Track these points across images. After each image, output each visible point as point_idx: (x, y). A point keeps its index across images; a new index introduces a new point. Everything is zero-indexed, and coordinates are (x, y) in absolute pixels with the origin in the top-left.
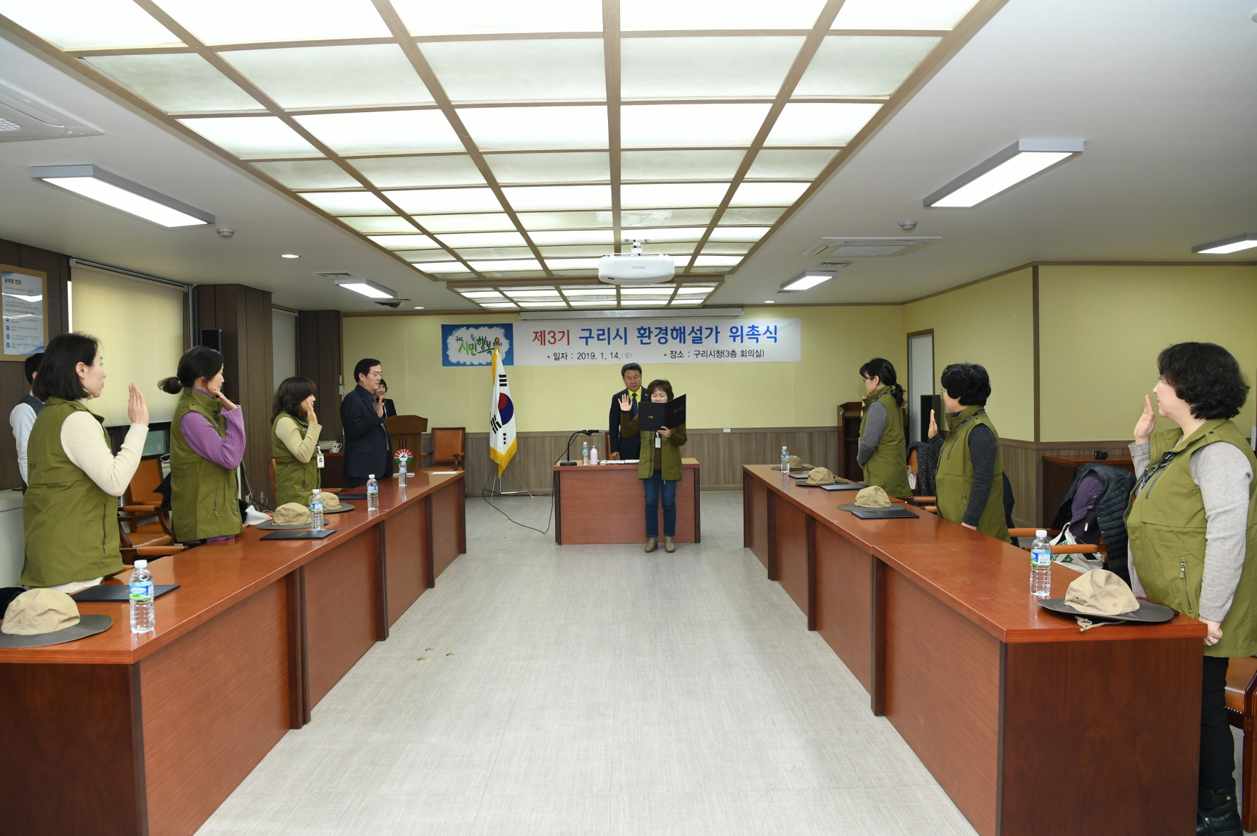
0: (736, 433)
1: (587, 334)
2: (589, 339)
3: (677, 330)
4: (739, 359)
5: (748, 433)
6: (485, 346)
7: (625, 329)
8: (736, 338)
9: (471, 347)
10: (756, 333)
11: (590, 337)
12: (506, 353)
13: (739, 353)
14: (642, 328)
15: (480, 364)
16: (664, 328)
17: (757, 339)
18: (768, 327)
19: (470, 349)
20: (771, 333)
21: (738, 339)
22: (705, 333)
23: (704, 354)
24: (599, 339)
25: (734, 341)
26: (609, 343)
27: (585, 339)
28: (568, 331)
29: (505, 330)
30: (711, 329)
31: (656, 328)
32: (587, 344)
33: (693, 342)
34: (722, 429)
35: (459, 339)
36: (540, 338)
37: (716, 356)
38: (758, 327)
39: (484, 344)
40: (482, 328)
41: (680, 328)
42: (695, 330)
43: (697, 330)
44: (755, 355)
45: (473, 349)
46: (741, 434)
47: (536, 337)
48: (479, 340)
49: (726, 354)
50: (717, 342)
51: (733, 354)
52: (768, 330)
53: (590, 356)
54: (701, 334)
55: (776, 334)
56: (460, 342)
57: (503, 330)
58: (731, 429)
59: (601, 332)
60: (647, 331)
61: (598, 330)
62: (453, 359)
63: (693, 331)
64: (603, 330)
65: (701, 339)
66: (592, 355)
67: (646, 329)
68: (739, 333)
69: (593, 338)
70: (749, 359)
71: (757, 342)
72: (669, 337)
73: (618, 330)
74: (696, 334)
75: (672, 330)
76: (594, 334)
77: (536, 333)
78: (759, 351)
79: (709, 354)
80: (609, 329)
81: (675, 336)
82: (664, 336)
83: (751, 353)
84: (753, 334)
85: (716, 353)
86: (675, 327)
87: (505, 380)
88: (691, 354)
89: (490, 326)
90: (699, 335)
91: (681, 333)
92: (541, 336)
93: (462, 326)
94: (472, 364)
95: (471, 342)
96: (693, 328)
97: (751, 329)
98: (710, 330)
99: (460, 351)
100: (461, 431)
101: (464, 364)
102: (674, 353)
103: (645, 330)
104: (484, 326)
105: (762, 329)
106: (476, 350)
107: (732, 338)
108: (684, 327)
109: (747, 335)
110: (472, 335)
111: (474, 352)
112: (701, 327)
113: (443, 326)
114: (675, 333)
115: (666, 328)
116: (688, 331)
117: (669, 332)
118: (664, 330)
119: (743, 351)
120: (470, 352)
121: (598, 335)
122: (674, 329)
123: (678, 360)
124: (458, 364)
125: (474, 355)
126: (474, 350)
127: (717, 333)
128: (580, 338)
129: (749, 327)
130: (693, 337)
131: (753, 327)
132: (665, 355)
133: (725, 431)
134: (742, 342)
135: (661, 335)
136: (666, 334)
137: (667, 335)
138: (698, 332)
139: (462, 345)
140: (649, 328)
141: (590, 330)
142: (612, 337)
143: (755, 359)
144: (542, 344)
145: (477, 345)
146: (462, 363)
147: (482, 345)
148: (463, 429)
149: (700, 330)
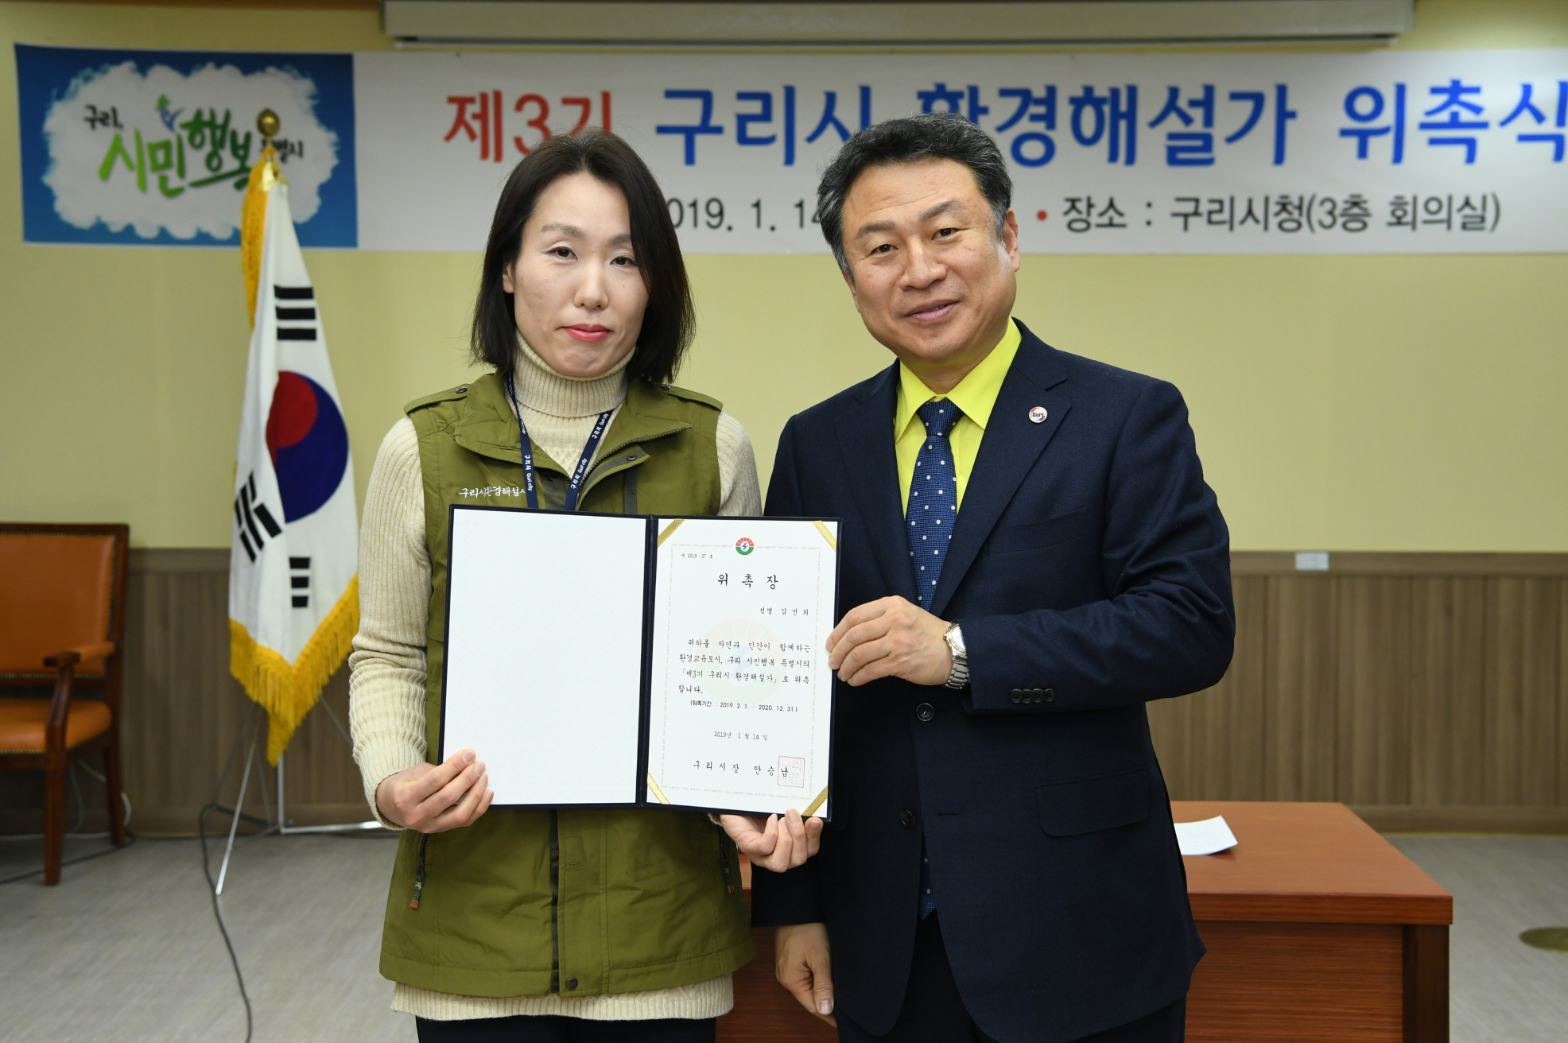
0: (1353, 576)
1: (689, 113)
2: (701, 140)
3: (1098, 103)
4: (1379, 236)
5: (1411, 577)
6: (226, 154)
7: (865, 93)
8: (1373, 142)
9: (161, 156)
10: (1466, 116)
11: (706, 127)
12: (324, 190)
13: (1379, 209)
14: (941, 92)
15: (203, 239)
16: (1039, 92)
17: (1471, 144)
18: (1527, 90)
19: (156, 167)
20: (1539, 117)
21: (1381, 147)
22: (1230, 116)
23: (1220, 213)
24: (743, 139)
25: (1363, 153)
26: (789, 159)
27: (679, 140)
28: (606, 98)
29: (318, 81)
30: (1258, 99)
31: (1005, 93)
32: (690, 159)
33: (1173, 158)
34: (1290, 556)
35: (100, 119)
36: (476, 126)
37: (1273, 222)
38: (1476, 90)
39: (218, 145)
40: (208, 75)
41: (1115, 93)
42: (1182, 103)
43: (1193, 103)
44: (1457, 219)
45: (168, 164)
46: (1375, 578)
47: (460, 121)
48: (197, 125)
49: (1319, 213)
50: (1279, 158)
51: (1355, 212)
52: (1525, 104)
53: (703, 216)
54: (1209, 121)
55: (1561, 122)
56: (106, 134)
57: (306, 86)
58: (1334, 556)
59: (755, 107)
60: (964, 106)
61: (743, 96)
62: (74, 208)
63: (1171, 106)
64: (766, 98)
65: (1207, 142)
66: (714, 208)
67: (960, 95)
68: (1387, 118)
69: (718, 130)
70: (1430, 239)
71: (1471, 158)
72: (1062, 134)
73: (831, 98)
74: (1187, 120)
75: (1078, 104)
76: (725, 114)
77: (461, 102)
78: (1476, 202)
79: (1241, 211)
80: (790, 93)
81: (1088, 127)
82: (1040, 127)
83: (1439, 211)
84: (1455, 122)
85: (1274, 208)
86: (1089, 90)
87: (309, 314)
88: (1162, 213)
89: (250, 63)
90: (1197, 127)
91: (1116, 115)
92: (482, 117)
93: (115, 57)
94: (164, 238)
95: (157, 132)
96: (1174, 93)
97: (1442, 99)
98: (1247, 107)
99: (105, 172)
100: (107, 544)
101: (128, 236)
102: (1082, 206)
103: (953, 98)
104: (220, 59)
105: (1497, 99)
106: (182, 173)
107: (1353, 142)
108: (1132, 91)
109: (1424, 126)
110: (162, 105)
111: (174, 181)
112: (1209, 91)
113: (26, 56)
114: (1088, 115)
115: (1051, 91)
116: (1149, 106)
117: (1064, 112)
118: (1038, 102)
119: (1398, 203)
120: (153, 180)
121: (743, 120)
122: (1086, 99)
123: (1098, 240)
124: (99, 233)
125: (173, 194)
126: (172, 175)
127: (1284, 115)
128: (662, 130)
129: (1435, 91)
130: (1172, 136)
131: (1455, 90)
132: (1042, 216)
133: (1304, 563)
134: (1398, 157)
135: (1025, 126)
136: (1050, 120)
137: (1051, 125)
138: (1197, 114)
139: (117, 148)
140: (974, 92)
141: (706, 97)
142: (804, 127)
143: (1458, 240)
144: (485, 155)
145: (188, 150)
146: (116, 227)
147: (208, 148)
148: (120, 531)
149: (1207, 102)
